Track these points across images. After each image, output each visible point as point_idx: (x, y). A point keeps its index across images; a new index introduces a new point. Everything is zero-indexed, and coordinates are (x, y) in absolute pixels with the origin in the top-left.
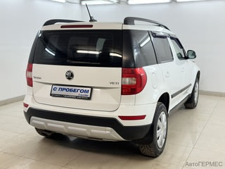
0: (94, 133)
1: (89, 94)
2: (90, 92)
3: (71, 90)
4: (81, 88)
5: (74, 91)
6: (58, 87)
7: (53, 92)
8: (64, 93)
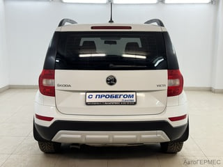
0: (144, 138)
1: (134, 98)
2: (135, 96)
3: (111, 97)
4: (124, 94)
5: (116, 97)
6: (94, 94)
7: (88, 101)
8: (103, 100)
